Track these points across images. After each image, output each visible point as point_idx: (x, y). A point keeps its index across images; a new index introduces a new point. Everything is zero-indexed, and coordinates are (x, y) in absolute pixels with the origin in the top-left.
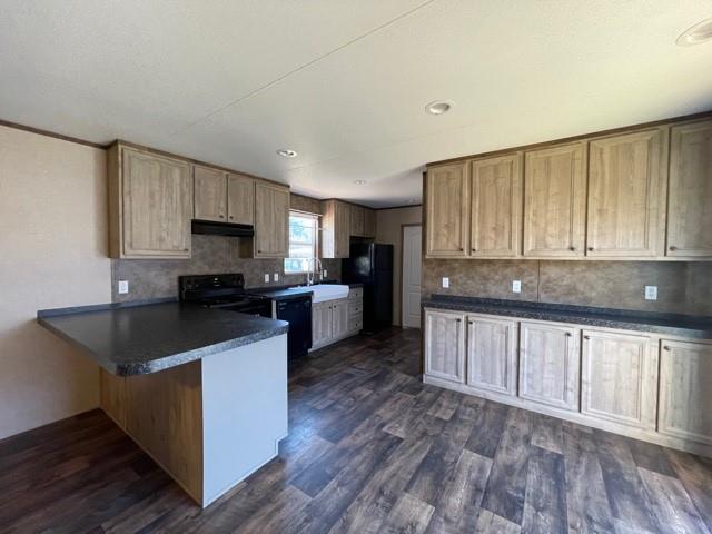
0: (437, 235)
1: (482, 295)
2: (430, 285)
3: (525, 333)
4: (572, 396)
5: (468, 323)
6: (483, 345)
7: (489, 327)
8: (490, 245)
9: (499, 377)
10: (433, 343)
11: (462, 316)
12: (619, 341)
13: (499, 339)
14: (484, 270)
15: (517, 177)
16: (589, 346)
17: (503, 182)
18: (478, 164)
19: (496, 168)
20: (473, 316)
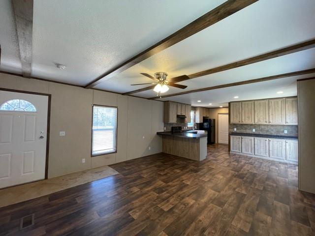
0: (233, 118)
1: (245, 132)
2: (231, 130)
3: (256, 140)
4: (267, 154)
5: (242, 138)
6: (246, 143)
7: (247, 139)
8: (247, 121)
9: (250, 151)
10: (233, 143)
11: (240, 137)
12: (278, 141)
13: (250, 142)
14: (245, 126)
15: (253, 106)
16: (271, 143)
17: (250, 107)
18: (243, 103)
19: (248, 104)
20: (243, 137)
